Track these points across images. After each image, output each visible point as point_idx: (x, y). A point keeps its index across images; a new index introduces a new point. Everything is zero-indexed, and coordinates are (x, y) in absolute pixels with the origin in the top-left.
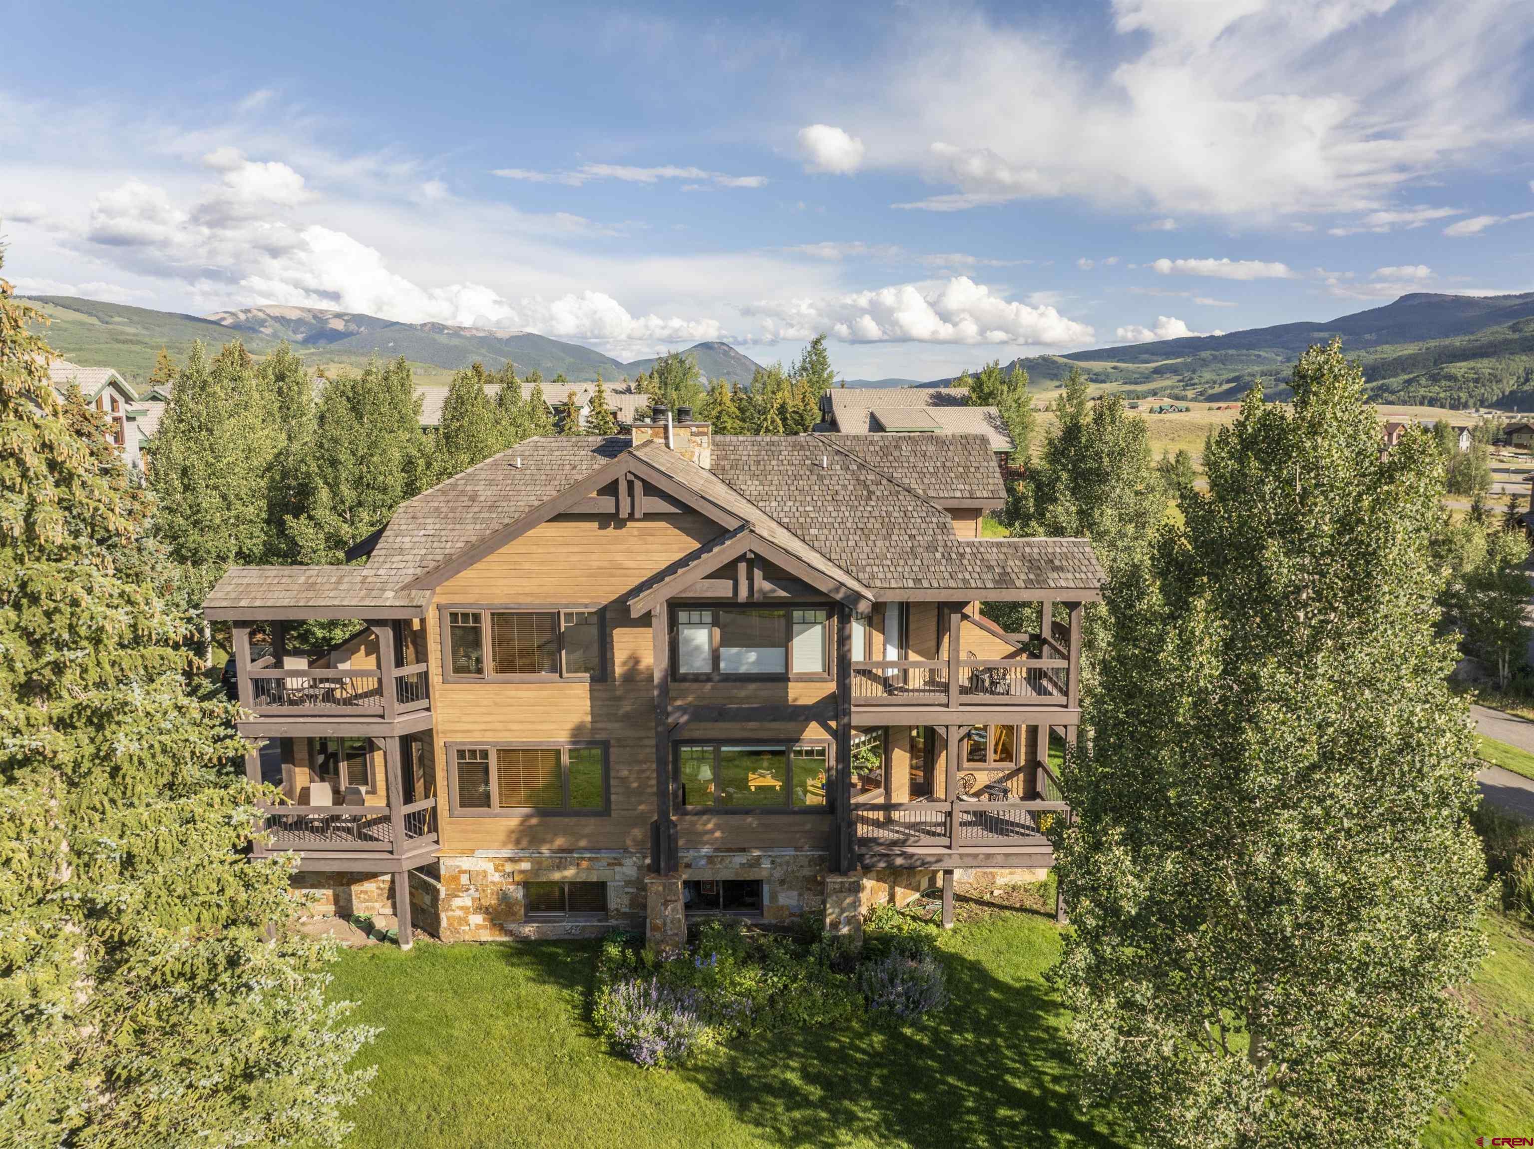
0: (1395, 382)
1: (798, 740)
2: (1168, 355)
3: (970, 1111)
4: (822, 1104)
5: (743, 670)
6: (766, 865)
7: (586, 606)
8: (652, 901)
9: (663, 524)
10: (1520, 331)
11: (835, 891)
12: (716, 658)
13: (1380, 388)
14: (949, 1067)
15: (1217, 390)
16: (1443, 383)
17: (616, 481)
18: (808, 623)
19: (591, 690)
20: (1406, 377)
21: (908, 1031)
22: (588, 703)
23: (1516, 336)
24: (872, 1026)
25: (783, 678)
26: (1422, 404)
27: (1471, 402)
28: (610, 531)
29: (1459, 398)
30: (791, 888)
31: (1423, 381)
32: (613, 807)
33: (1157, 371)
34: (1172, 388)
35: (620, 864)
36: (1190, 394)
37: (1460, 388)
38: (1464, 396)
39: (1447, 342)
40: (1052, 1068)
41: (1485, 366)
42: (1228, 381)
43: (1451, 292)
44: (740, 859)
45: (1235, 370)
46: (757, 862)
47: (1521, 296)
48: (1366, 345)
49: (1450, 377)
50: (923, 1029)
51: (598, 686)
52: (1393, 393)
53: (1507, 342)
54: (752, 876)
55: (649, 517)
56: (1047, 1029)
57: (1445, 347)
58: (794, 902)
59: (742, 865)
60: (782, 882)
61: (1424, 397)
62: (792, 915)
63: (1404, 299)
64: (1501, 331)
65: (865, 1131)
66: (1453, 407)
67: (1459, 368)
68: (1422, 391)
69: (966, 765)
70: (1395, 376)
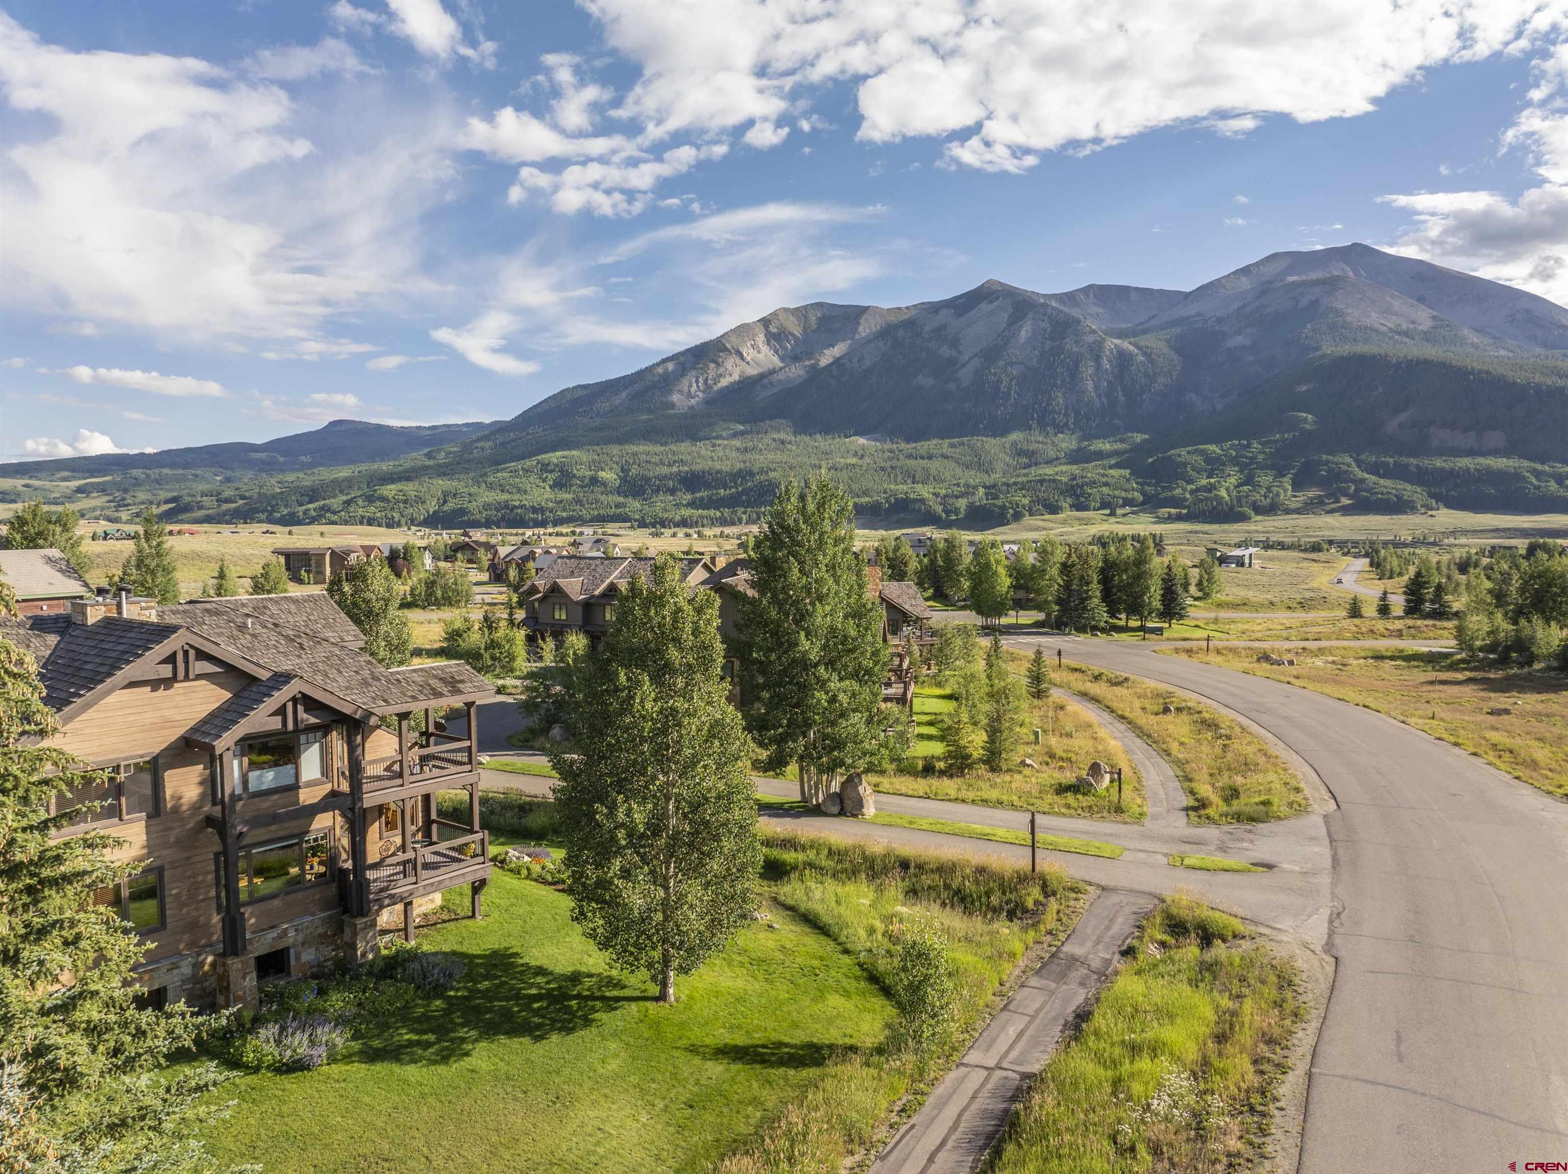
0: (335, 502)
1: (308, 832)
2: (92, 473)
3: (519, 1012)
4: (438, 1041)
5: (264, 787)
6: (292, 934)
7: (142, 756)
8: (233, 976)
9: (204, 682)
10: (434, 458)
11: (362, 929)
12: (245, 782)
13: (322, 508)
14: (491, 1000)
15: (155, 511)
16: (378, 504)
17: (175, 653)
18: (309, 744)
19: (147, 827)
20: (345, 498)
21: (452, 993)
22: (145, 837)
23: (431, 463)
24: (428, 998)
25: (294, 787)
26: (361, 523)
27: (403, 521)
28: (161, 692)
29: (393, 517)
30: (310, 947)
31: (360, 502)
32: (168, 921)
33: (79, 490)
34: (102, 509)
35: (177, 967)
36: (124, 516)
37: (392, 509)
38: (396, 516)
39: (376, 466)
40: (540, 979)
41: (410, 488)
42: (167, 502)
43: (373, 421)
44: (274, 934)
45: (172, 490)
46: (285, 932)
47: (429, 428)
48: (303, 467)
49: (383, 499)
50: (458, 990)
51: (154, 821)
52: (335, 513)
53: (426, 468)
54: (281, 946)
55: (199, 677)
56: (522, 965)
57: (375, 471)
58: (312, 957)
59: (274, 938)
60: (303, 944)
61: (363, 517)
62: (311, 967)
63: (333, 424)
64: (417, 458)
65: (476, 1040)
66: (389, 526)
67: (390, 490)
68: (360, 512)
69: (385, 834)
70: (334, 497)
